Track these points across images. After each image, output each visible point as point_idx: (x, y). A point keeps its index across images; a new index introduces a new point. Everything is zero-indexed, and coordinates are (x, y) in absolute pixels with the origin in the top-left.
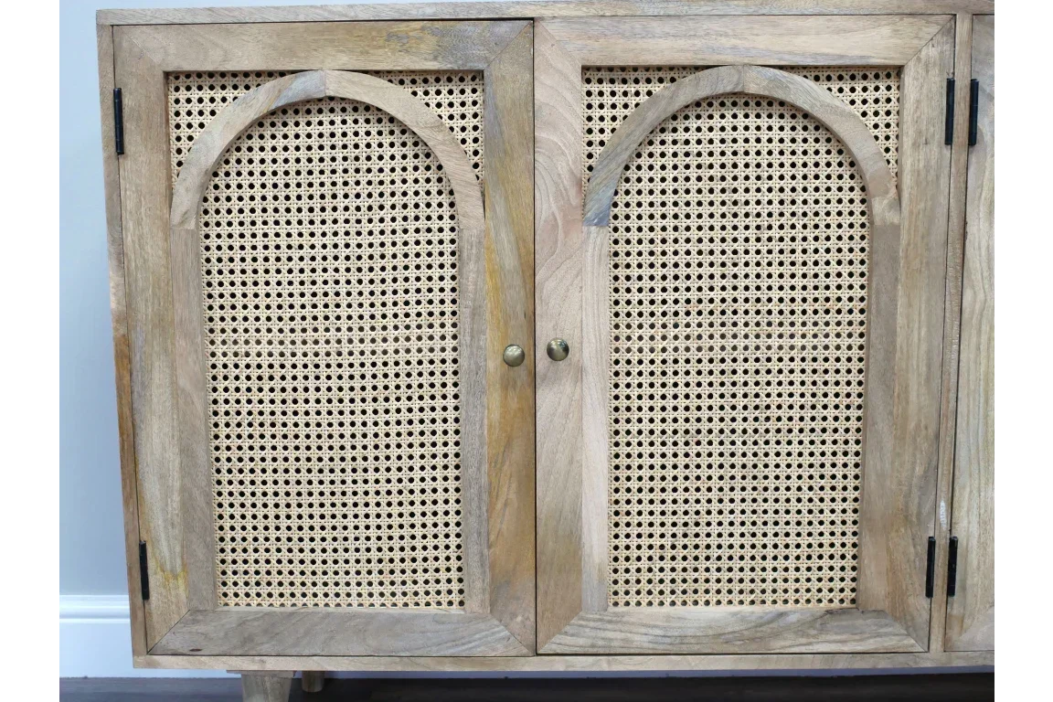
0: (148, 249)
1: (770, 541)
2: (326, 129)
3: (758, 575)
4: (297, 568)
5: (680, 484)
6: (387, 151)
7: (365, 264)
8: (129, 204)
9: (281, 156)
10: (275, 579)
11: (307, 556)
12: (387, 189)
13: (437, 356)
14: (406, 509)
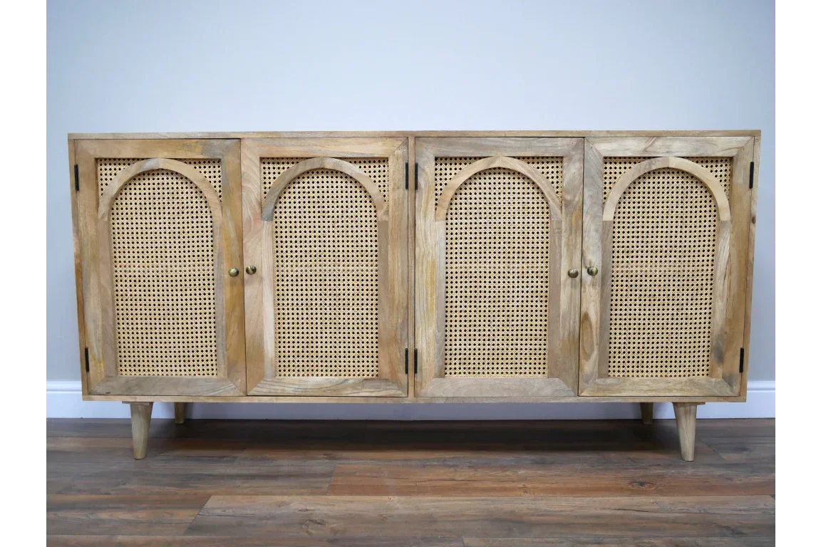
0: (89, 228)
1: (342, 350)
2: (160, 181)
3: (338, 364)
5: (305, 326)
6: (185, 191)
8: (81, 211)
9: (143, 192)
10: (142, 363)
11: (155, 354)
13: (206, 273)
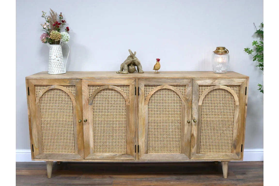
0: (33, 107)
1: (115, 145)
2: (56, 92)
3: (113, 149)
4: (53, 148)
5: (103, 137)
6: (64, 95)
7: (61, 109)
8: (30, 102)
9: (50, 95)
10: (50, 149)
11: (54, 146)
12: (64, 100)
13: (71, 121)
14: (67, 140)
